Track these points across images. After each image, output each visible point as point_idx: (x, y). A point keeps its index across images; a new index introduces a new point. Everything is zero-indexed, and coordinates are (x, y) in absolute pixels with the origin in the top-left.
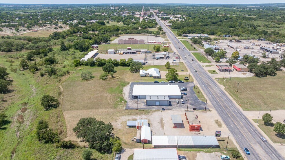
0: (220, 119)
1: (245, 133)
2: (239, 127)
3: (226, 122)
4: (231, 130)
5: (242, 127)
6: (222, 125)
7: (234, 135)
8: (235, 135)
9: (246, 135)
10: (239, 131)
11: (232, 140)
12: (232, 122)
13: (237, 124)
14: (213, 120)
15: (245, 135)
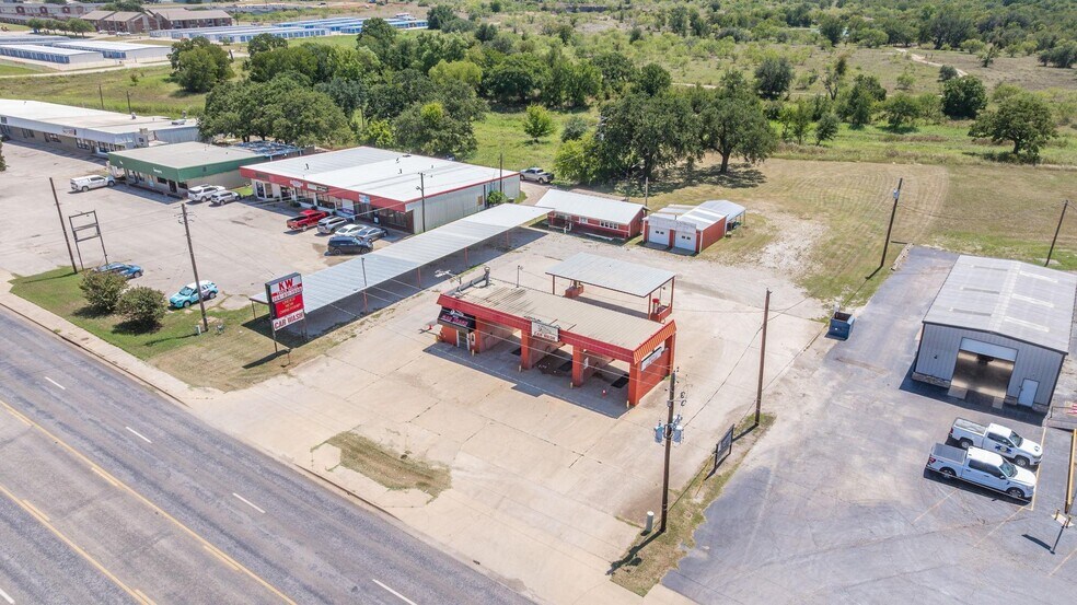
0: (408, 509)
1: (92, 491)
2: (166, 532)
3: (330, 518)
4: (238, 455)
5: (134, 549)
6: (345, 464)
7: (197, 430)
8: (183, 431)
9: (79, 482)
10: (155, 486)
11: (193, 385)
12: (271, 548)
13: (208, 562)
14: (466, 466)
15: (87, 471)
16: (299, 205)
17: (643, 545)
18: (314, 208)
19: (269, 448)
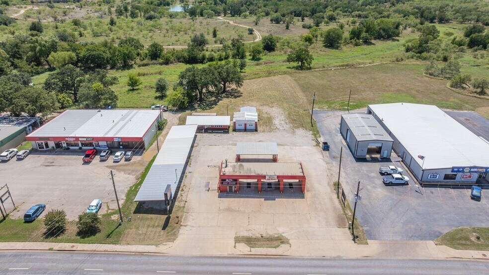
14: (284, 231)
16: (69, 148)
17: (353, 231)
18: (94, 148)
19: (220, 254)
